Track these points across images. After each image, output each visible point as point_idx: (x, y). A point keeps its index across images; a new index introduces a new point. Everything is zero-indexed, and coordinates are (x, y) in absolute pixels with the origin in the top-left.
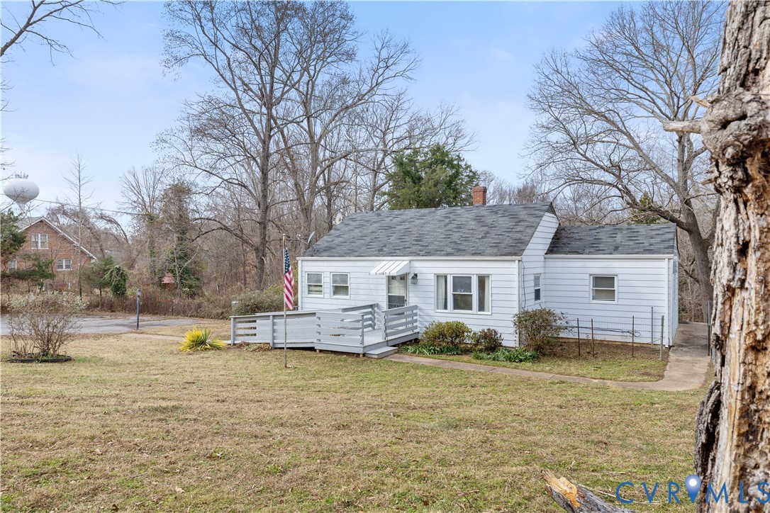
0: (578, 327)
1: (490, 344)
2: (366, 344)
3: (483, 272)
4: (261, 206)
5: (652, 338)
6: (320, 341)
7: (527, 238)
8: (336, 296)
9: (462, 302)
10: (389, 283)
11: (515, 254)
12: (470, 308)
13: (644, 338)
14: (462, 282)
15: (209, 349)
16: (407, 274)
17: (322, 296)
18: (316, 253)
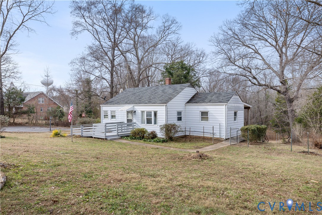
0: (185, 131)
1: (153, 136)
2: (106, 135)
3: (156, 110)
4: (111, 86)
5: (220, 136)
6: (94, 134)
7: (173, 97)
8: (112, 119)
9: (149, 121)
10: (127, 114)
11: (165, 103)
12: (151, 123)
13: (217, 136)
14: (149, 114)
15: (60, 137)
16: (132, 111)
17: (108, 119)
18: (107, 103)
